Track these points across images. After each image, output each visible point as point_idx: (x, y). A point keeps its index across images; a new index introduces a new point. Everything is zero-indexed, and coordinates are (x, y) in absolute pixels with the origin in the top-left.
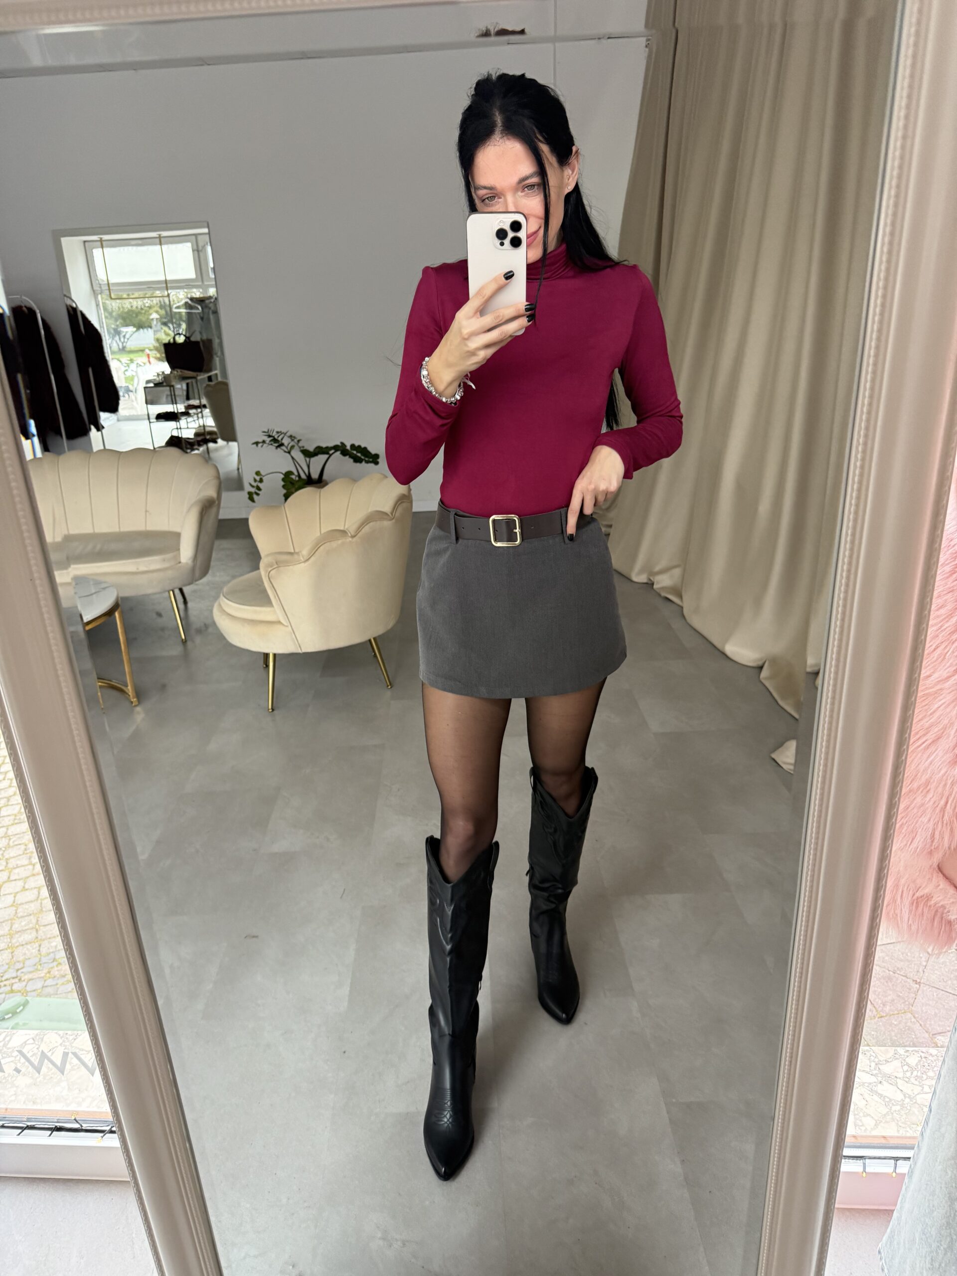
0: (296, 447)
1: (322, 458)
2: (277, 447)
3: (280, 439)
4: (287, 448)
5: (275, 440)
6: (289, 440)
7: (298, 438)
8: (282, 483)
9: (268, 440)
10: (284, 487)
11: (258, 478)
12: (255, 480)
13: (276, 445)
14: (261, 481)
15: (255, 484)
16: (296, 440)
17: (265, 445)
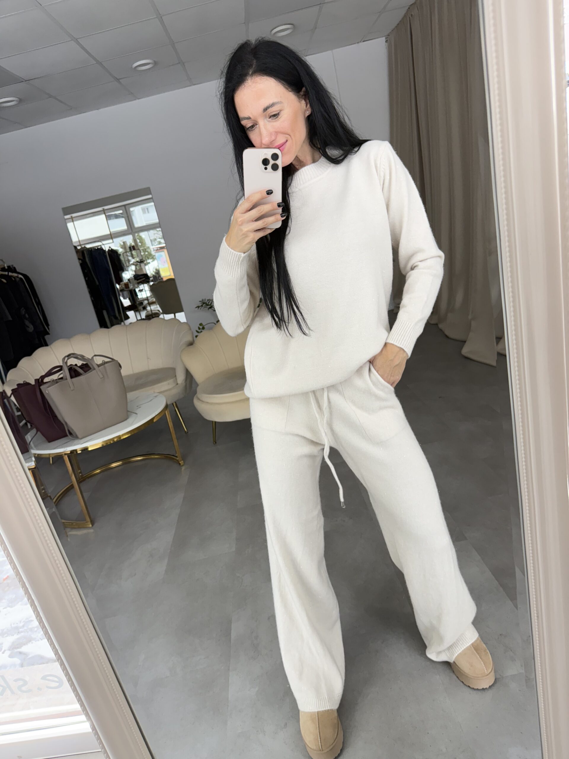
5: (207, 305)
13: (209, 307)
14: (203, 328)
17: (202, 308)
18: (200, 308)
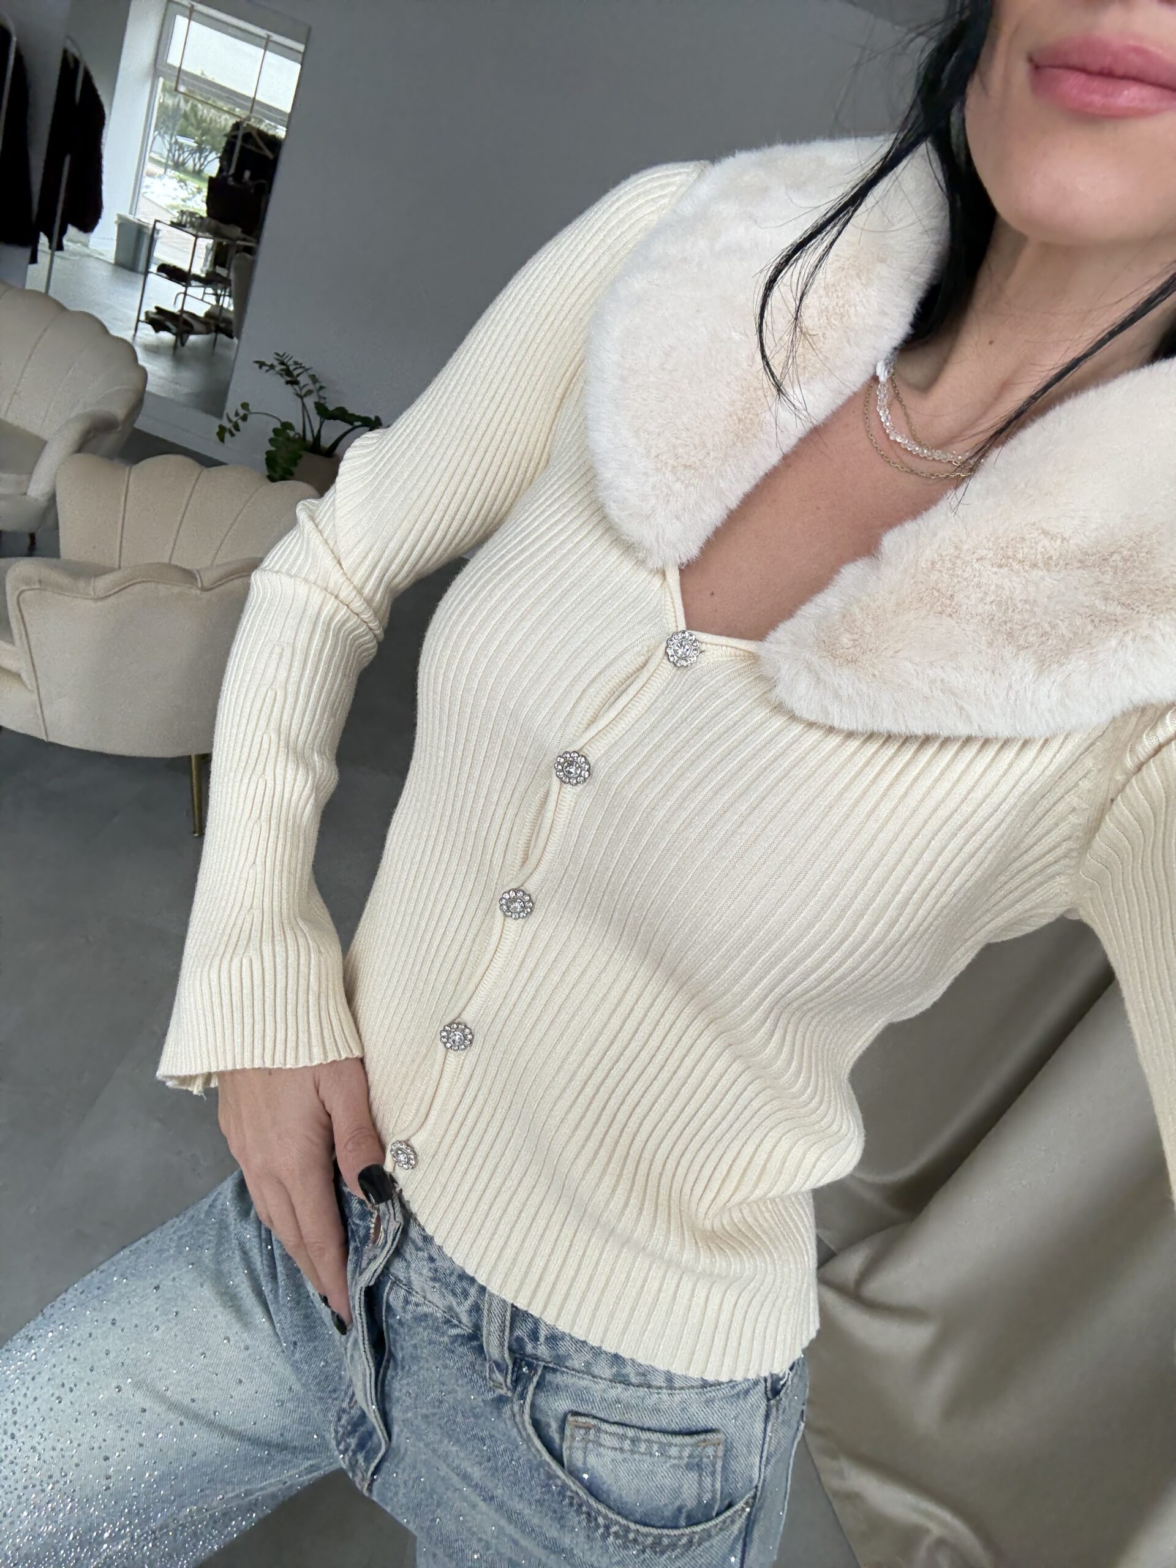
0: (315, 394)
1: (342, 427)
2: (288, 383)
3: (296, 373)
4: (301, 389)
5: (288, 372)
6: (308, 381)
7: (323, 385)
8: (272, 435)
9: (279, 367)
10: (271, 441)
11: (242, 412)
12: (237, 414)
13: (289, 379)
14: (244, 418)
15: (234, 419)
16: (318, 385)
17: (271, 371)
18: (265, 368)
